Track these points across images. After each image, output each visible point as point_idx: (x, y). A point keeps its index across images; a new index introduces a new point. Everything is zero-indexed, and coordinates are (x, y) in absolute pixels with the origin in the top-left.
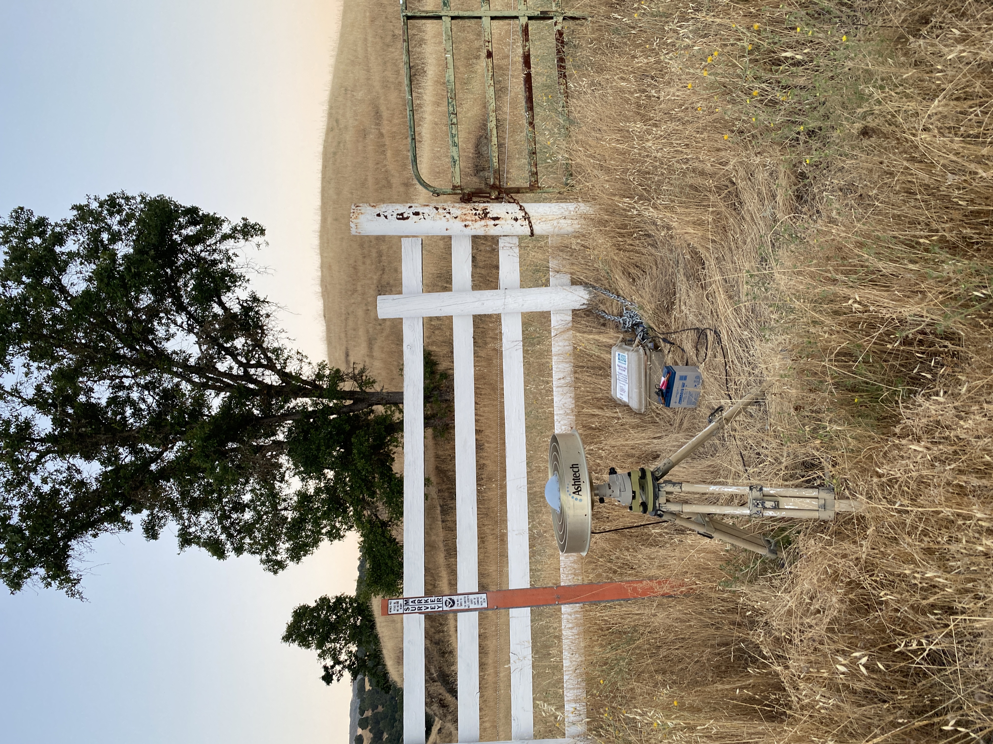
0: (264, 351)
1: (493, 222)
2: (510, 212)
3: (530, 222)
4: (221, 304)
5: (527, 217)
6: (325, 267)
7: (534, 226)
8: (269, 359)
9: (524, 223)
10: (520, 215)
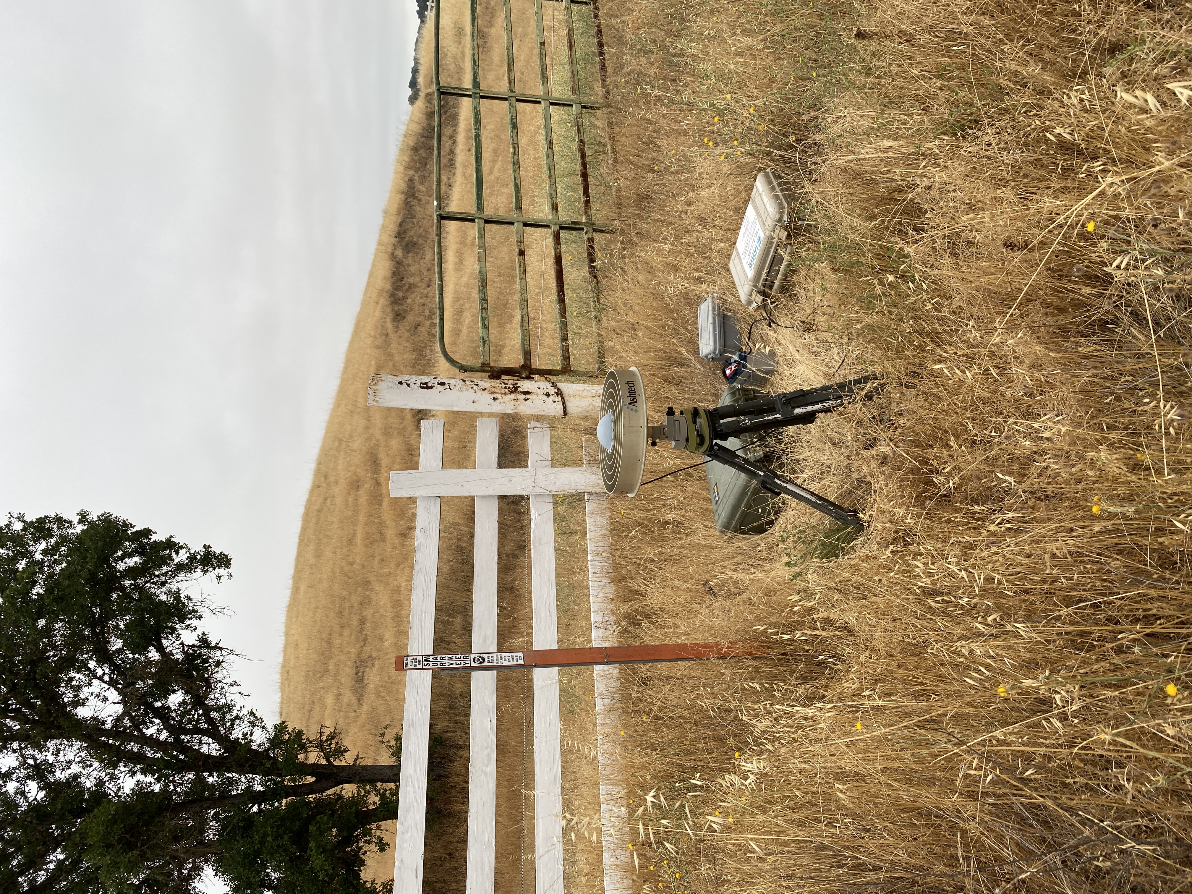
0: (207, 710)
1: (523, 396)
2: (542, 388)
3: (563, 398)
4: (160, 649)
5: (559, 393)
6: (291, 646)
7: (568, 404)
8: (210, 721)
9: (556, 399)
10: (553, 391)
